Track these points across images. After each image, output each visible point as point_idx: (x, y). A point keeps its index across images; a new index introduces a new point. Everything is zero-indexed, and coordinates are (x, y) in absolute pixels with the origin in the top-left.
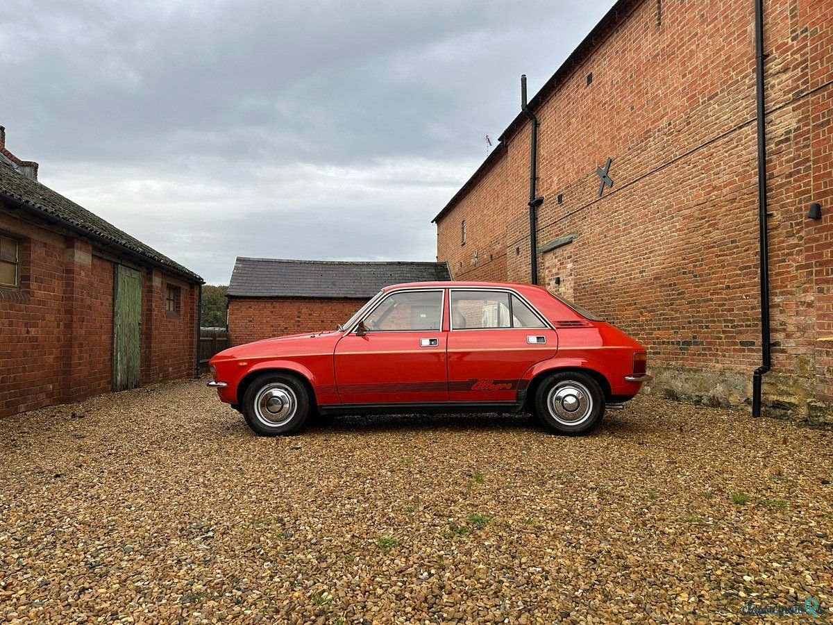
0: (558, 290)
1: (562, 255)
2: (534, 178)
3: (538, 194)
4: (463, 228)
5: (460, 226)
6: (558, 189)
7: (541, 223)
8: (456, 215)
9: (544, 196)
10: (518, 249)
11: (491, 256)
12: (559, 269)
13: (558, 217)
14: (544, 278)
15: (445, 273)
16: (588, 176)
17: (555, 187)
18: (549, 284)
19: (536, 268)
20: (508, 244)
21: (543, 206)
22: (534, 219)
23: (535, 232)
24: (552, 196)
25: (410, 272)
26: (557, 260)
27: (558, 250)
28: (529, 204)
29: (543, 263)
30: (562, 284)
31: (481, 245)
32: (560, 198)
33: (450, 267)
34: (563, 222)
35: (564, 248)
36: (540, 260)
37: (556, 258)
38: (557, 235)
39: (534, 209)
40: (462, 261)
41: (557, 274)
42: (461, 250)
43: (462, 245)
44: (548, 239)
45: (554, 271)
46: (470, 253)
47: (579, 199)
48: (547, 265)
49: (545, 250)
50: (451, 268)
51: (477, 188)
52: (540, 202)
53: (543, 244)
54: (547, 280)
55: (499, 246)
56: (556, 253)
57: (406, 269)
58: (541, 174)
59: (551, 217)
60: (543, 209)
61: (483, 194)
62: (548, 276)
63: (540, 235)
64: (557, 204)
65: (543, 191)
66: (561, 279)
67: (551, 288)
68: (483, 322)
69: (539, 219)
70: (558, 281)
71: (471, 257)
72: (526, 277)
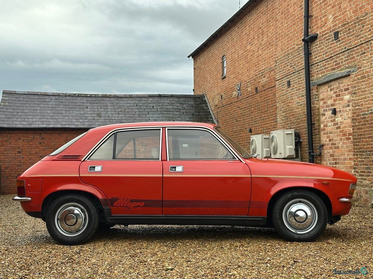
0: (334, 120)
1: (338, 88)
2: (308, 17)
3: (311, 31)
4: (223, 63)
5: (220, 61)
6: (334, 26)
7: (315, 58)
8: (216, 50)
9: (318, 33)
10: (289, 83)
11: (256, 89)
12: (335, 101)
13: (333, 53)
14: (318, 109)
15: (204, 105)
16: (367, 14)
17: (330, 24)
18: (324, 115)
19: (310, 99)
20: (278, 77)
21: (317, 42)
22: (308, 55)
23: (309, 66)
24: (327, 33)
25: (172, 104)
26: (332, 92)
27: (333, 83)
28: (303, 40)
29: (317, 95)
30: (338, 114)
31: (245, 78)
32: (336, 34)
33: (208, 99)
34: (339, 57)
35: (340, 81)
36: (314, 92)
37: (331, 90)
38: (334, 69)
39: (308, 46)
40: (222, 94)
41: (332, 105)
42: (221, 83)
43: (223, 79)
44: (324, 72)
45: (329, 102)
46: (231, 86)
47: (358, 36)
48: (321, 96)
49: (320, 83)
50: (210, 100)
51: (239, 25)
52: (315, 38)
53: (317, 77)
54: (322, 111)
55: (265, 80)
56: (331, 86)
57: (167, 101)
58: (315, 11)
59: (326, 53)
60: (317, 45)
61: (246, 31)
62: (323, 107)
63: (314, 69)
64: (333, 41)
65: (317, 28)
66: (338, 110)
67: (326, 118)
68: (251, 150)
69: (313, 54)
70: (334, 112)
71: (232, 89)
72: (298, 108)
